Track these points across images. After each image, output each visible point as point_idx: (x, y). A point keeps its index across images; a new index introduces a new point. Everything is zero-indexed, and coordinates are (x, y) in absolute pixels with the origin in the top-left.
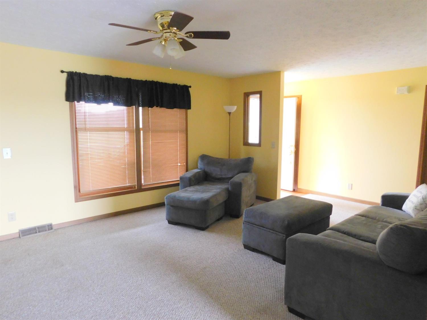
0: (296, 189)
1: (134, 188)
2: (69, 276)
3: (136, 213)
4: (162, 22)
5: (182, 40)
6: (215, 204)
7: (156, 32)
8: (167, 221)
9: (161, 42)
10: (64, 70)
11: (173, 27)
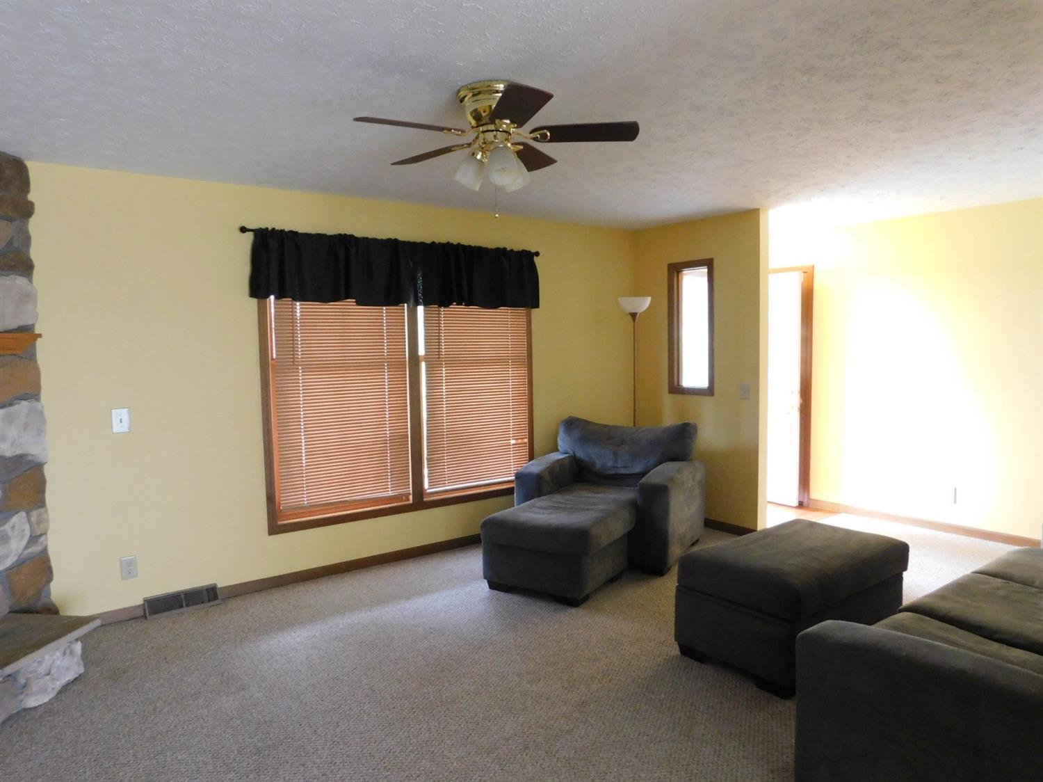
0: (806, 501)
1: (405, 501)
2: (259, 717)
3: (411, 560)
4: (475, 107)
5: (522, 147)
6: (605, 541)
7: (463, 131)
8: (486, 581)
9: (473, 154)
10: (248, 227)
11: (502, 118)
